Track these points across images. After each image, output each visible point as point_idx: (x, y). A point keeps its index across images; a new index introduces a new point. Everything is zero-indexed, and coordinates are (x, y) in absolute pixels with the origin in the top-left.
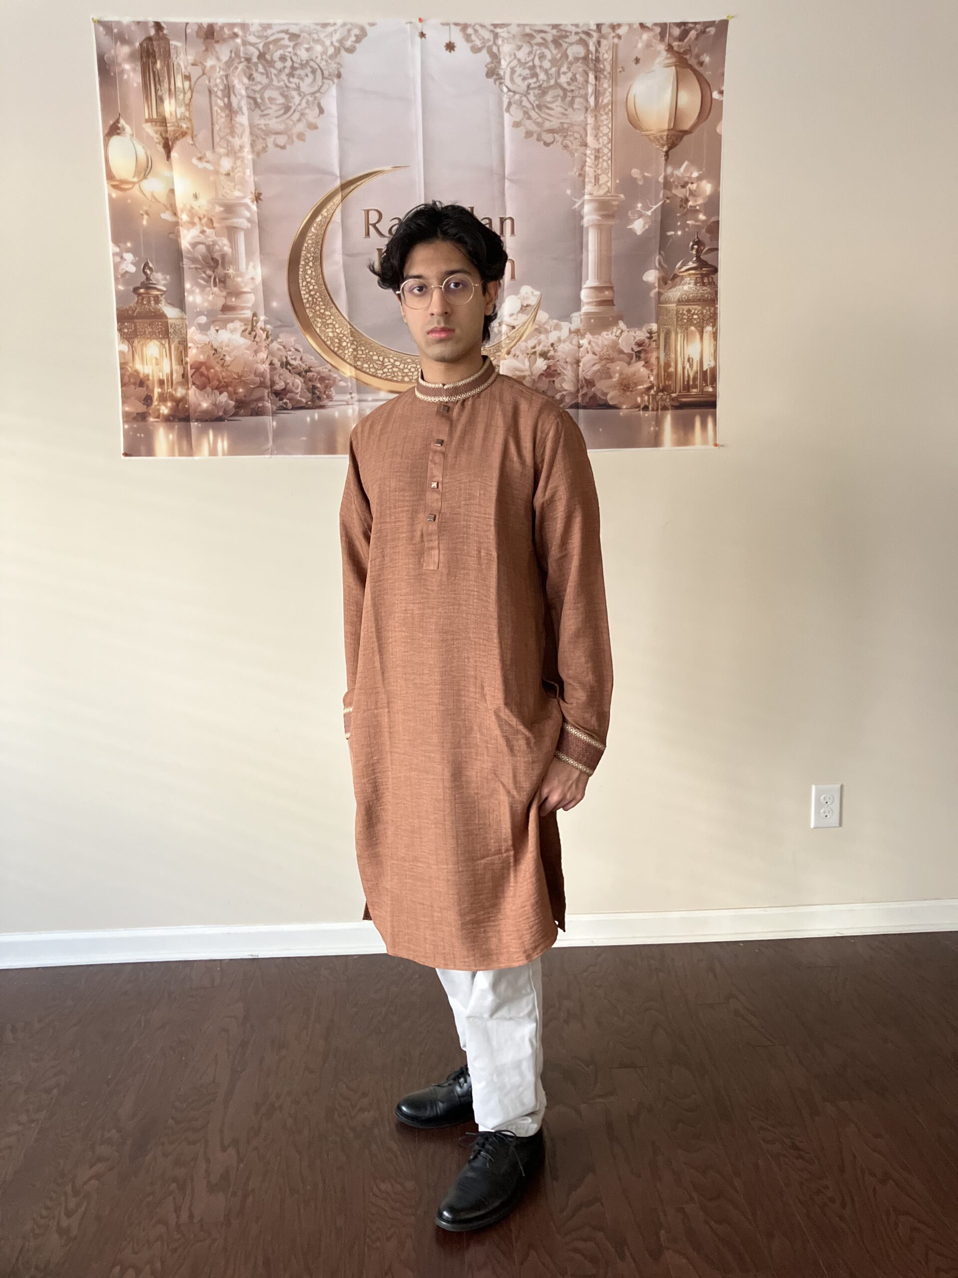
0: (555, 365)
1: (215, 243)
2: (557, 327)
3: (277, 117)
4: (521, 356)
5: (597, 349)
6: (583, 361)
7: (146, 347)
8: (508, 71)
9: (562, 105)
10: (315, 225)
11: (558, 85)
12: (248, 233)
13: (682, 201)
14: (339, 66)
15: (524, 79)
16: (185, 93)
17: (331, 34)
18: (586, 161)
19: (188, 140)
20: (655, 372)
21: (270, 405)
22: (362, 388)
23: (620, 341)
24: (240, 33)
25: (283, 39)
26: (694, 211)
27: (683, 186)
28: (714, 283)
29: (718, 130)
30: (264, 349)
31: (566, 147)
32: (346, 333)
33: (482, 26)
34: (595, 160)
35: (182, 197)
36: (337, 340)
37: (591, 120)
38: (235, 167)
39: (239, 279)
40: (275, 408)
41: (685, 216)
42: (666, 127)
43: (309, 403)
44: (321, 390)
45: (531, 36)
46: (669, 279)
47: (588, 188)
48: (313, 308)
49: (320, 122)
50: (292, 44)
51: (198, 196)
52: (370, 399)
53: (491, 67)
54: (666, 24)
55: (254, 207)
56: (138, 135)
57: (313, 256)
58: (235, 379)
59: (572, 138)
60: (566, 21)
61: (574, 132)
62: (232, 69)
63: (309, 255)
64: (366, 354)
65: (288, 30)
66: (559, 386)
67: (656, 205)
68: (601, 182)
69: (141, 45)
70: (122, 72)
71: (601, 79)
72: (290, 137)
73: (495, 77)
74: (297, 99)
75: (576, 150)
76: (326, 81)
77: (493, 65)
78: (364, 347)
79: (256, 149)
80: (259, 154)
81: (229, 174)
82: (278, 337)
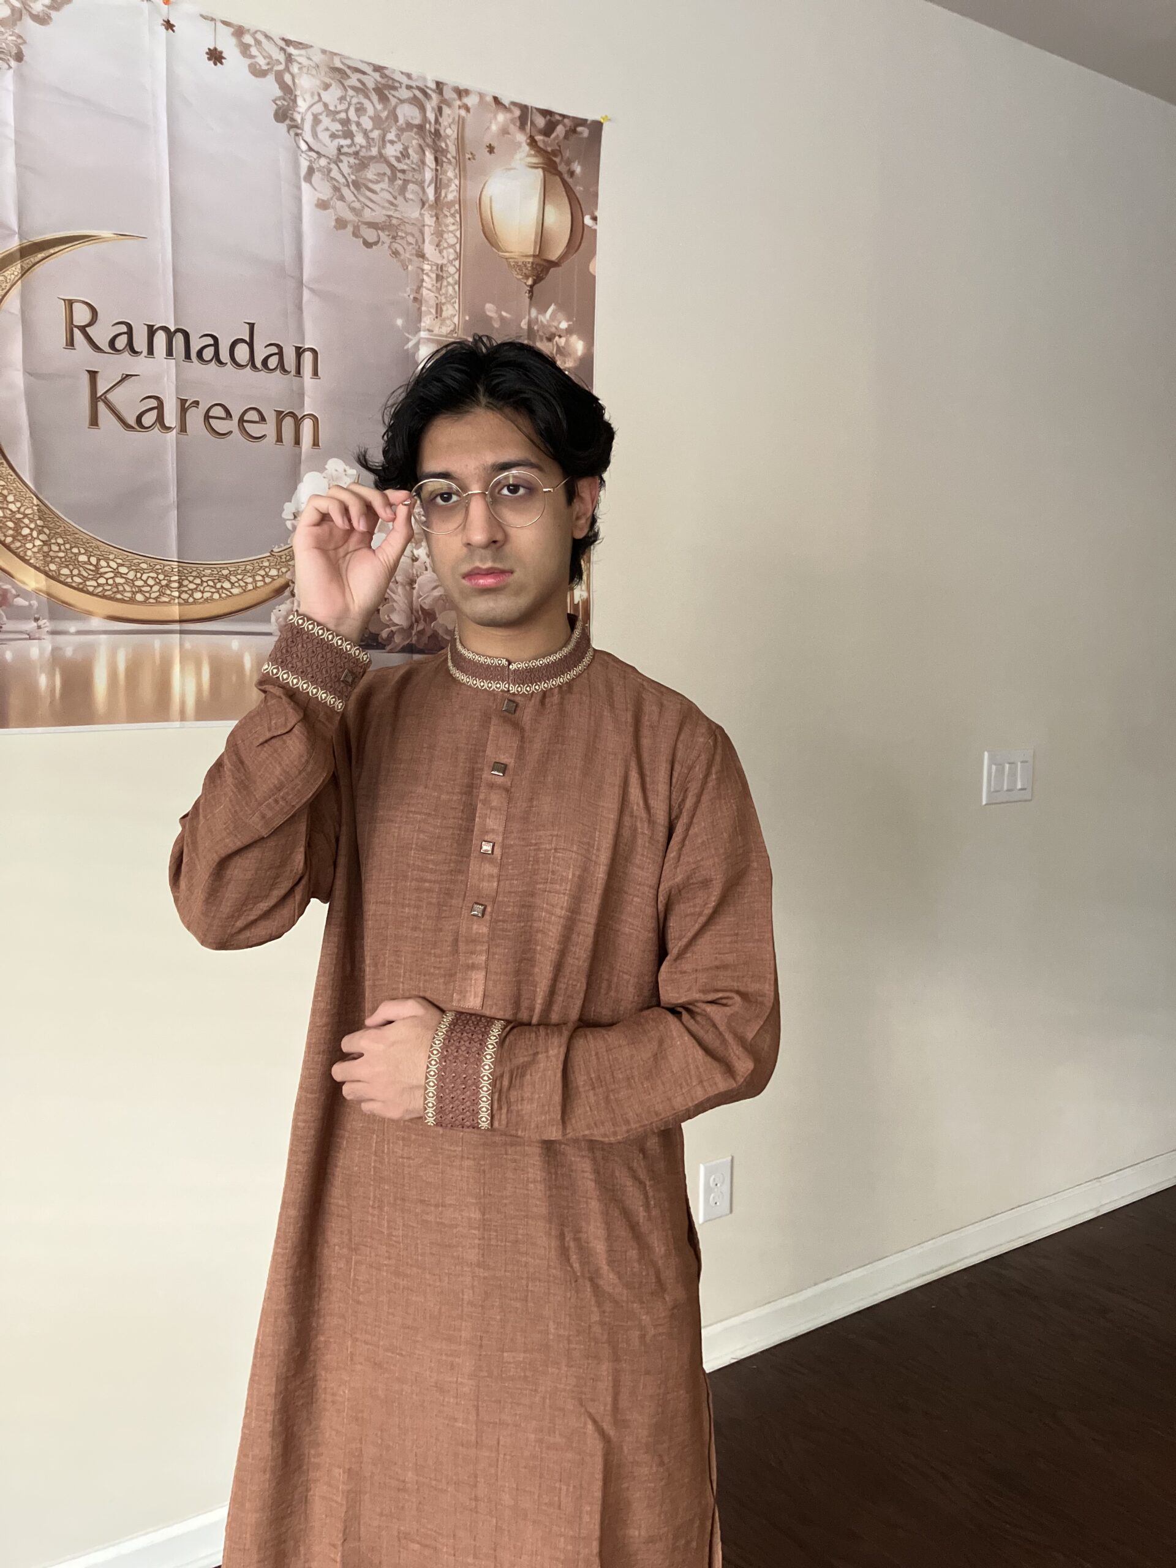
6: (420, 581)
8: (309, 118)
9: (390, 189)
11: (382, 158)
15: (333, 136)
18: (423, 281)
22: (58, 609)
27: (550, 339)
29: (591, 270)
31: (396, 253)
33: (267, 38)
34: (437, 281)
37: (429, 220)
42: (531, 252)
45: (343, 73)
47: (427, 321)
53: (283, 105)
54: (526, 107)
59: (403, 242)
60: (396, 64)
61: (407, 234)
64: (66, 552)
66: (386, 618)
68: (444, 314)
71: (445, 164)
73: (288, 122)
75: (410, 260)
77: (286, 103)
78: (62, 538)
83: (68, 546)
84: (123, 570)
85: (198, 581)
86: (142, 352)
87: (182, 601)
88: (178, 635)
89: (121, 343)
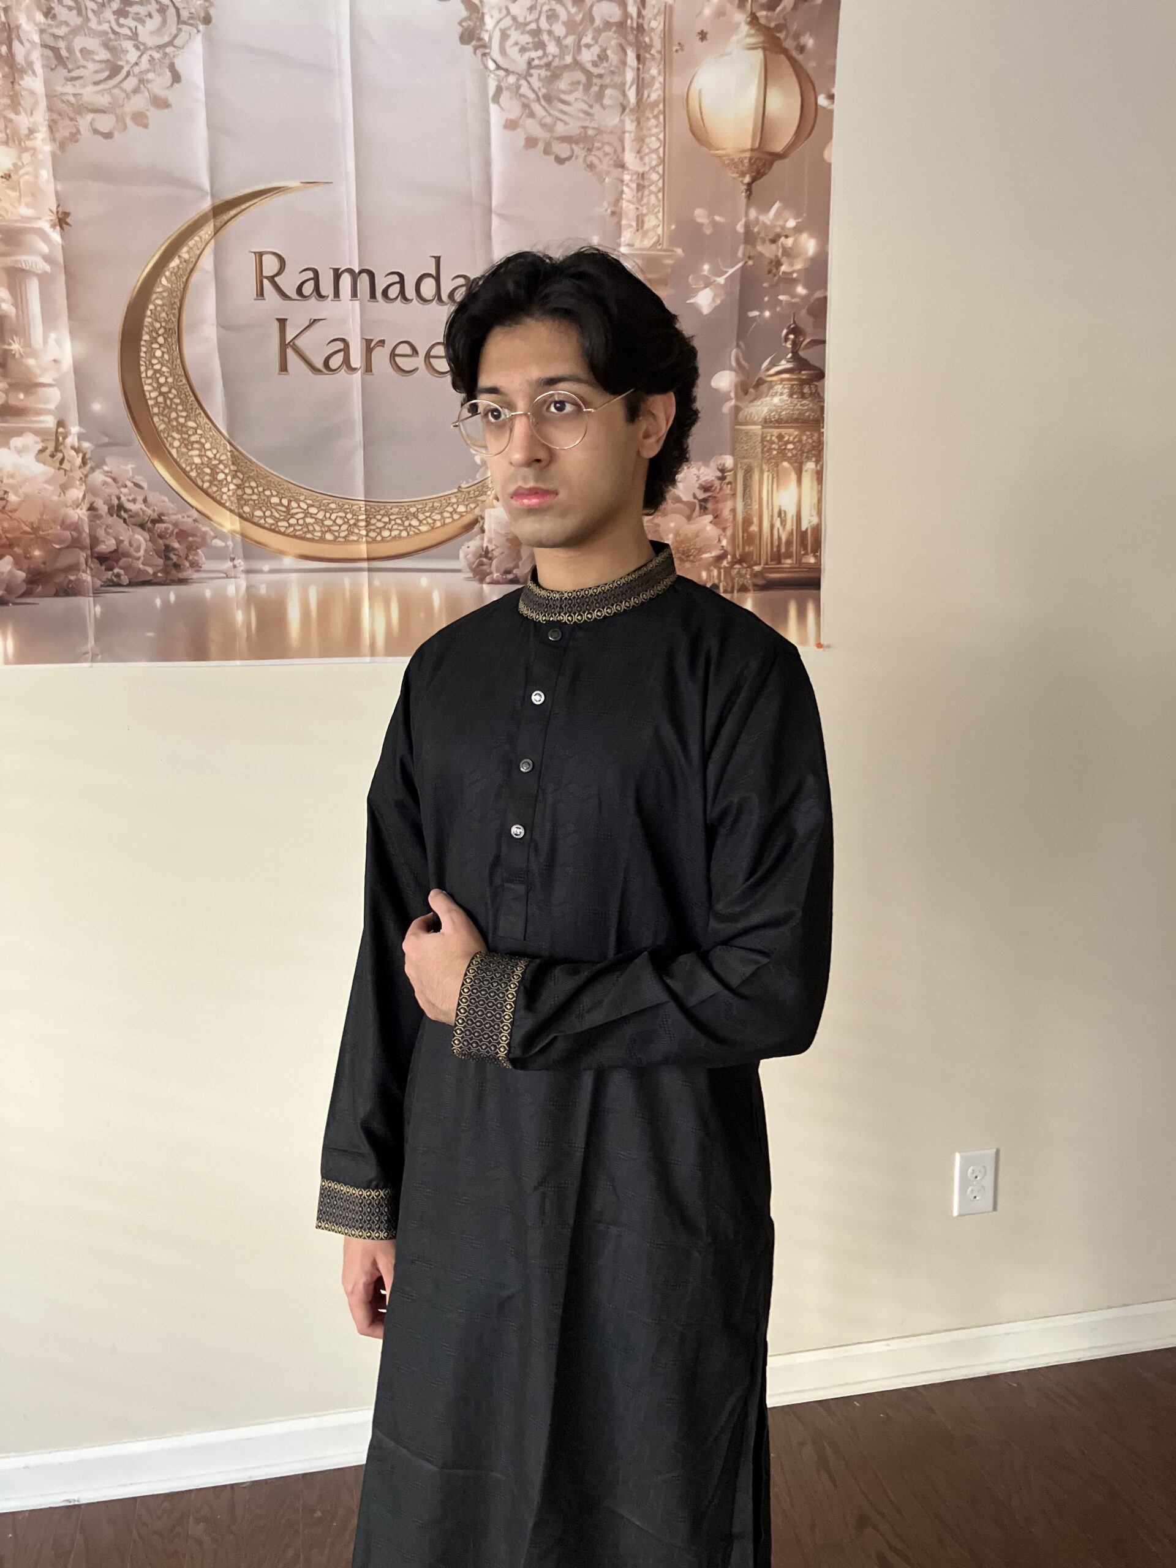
3: (96, 83)
8: (497, 35)
9: (585, 98)
10: (167, 274)
11: (577, 64)
12: (45, 281)
13: (771, 263)
14: (207, 4)
15: (523, 50)
18: (622, 192)
20: (729, 532)
21: (89, 578)
22: (251, 549)
26: (789, 281)
27: (774, 241)
28: (819, 394)
29: (826, 156)
30: (77, 482)
31: (591, 166)
32: (222, 458)
34: (638, 191)
36: (208, 470)
37: (630, 126)
38: (20, 164)
39: (31, 362)
40: (98, 583)
41: (775, 289)
42: (749, 146)
43: (159, 575)
44: (181, 553)
46: (751, 386)
47: (626, 235)
48: (165, 415)
49: (171, 96)
52: (266, 568)
53: (469, 25)
55: (56, 236)
57: (165, 328)
58: (26, 533)
59: (600, 154)
61: (604, 144)
63: (158, 325)
64: (259, 494)
67: (732, 267)
68: (646, 226)
71: (647, 61)
72: (120, 119)
73: (474, 43)
74: (132, 55)
75: (608, 172)
76: (184, 27)
77: (471, 23)
78: (256, 482)
79: (58, 136)
80: (63, 144)
81: (10, 176)
82: (104, 463)
83: (261, 489)
84: (313, 510)
85: (386, 519)
86: (328, 296)
87: (371, 540)
88: (366, 574)
89: (308, 288)
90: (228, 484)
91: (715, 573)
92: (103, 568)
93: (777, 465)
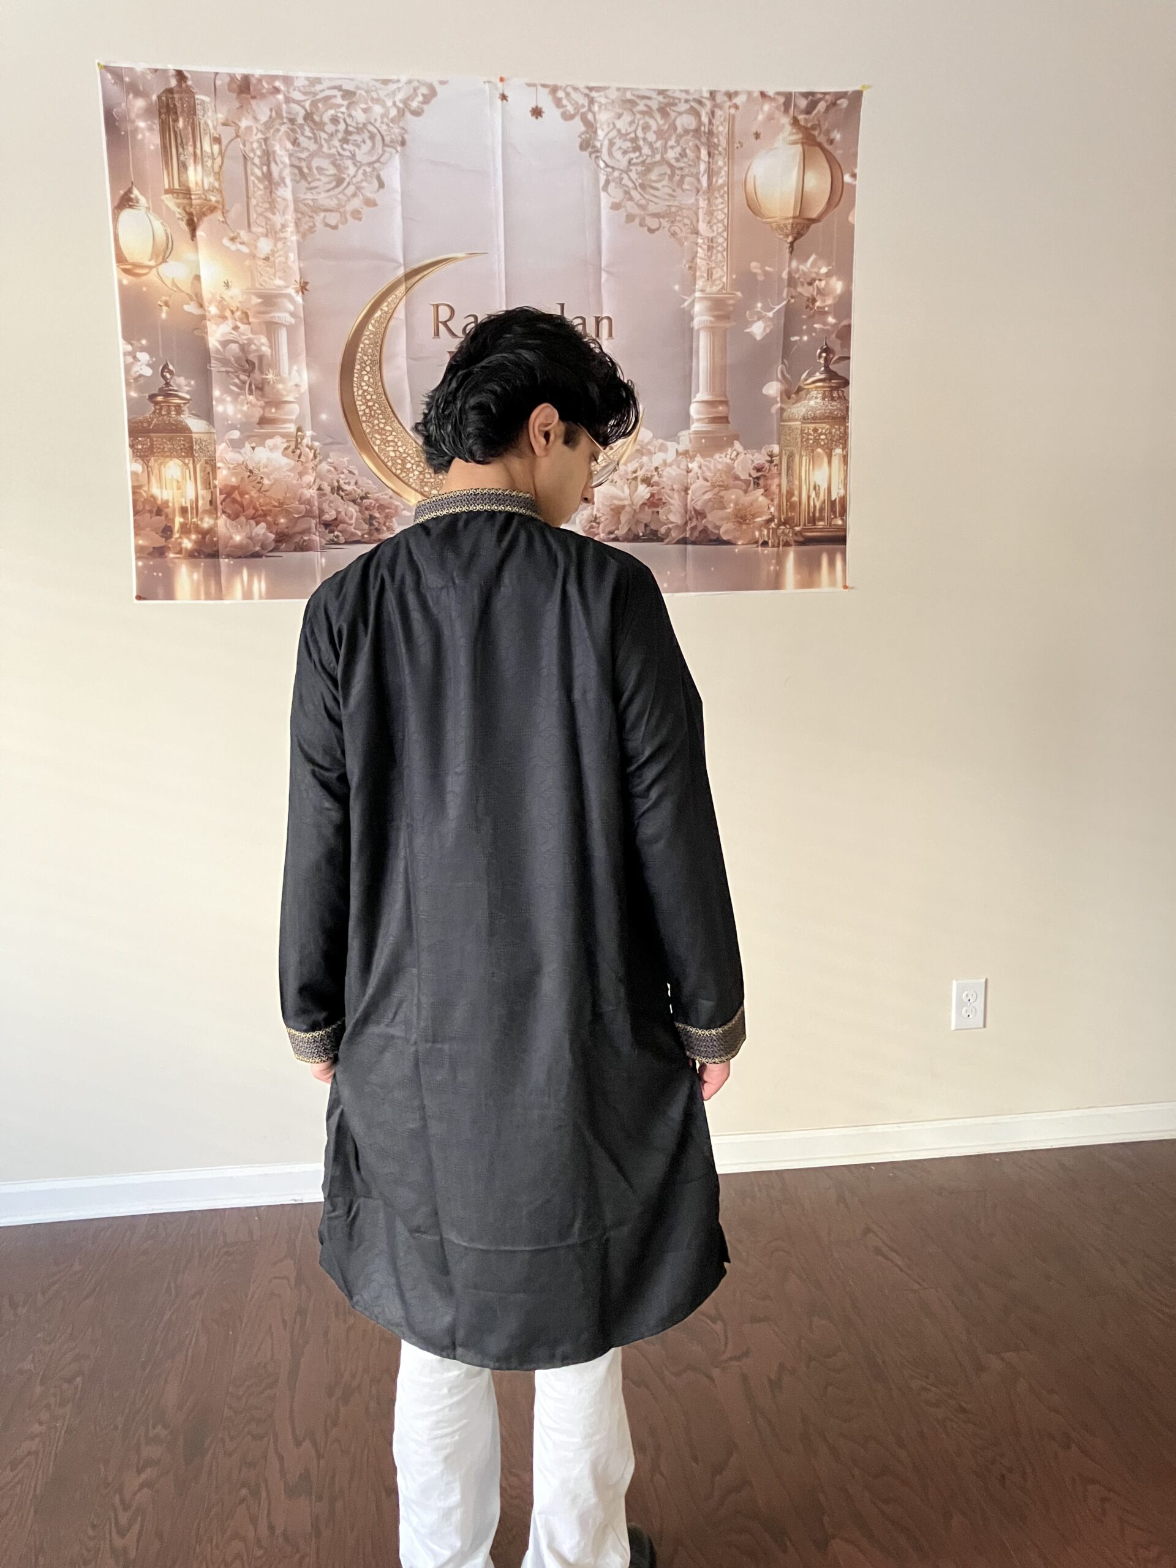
0: (659, 493)
1: (250, 342)
2: (663, 449)
3: (328, 191)
4: (619, 481)
5: (709, 474)
6: (693, 487)
7: (164, 467)
8: (606, 142)
9: (670, 185)
10: (373, 322)
11: (664, 161)
12: (291, 329)
13: (808, 300)
14: (403, 132)
15: (625, 152)
16: (214, 159)
17: (394, 93)
18: (697, 252)
19: (218, 216)
20: (776, 502)
21: (318, 538)
23: (735, 465)
24: (282, 88)
25: (335, 96)
26: (822, 313)
27: (810, 284)
28: (845, 397)
29: (850, 219)
30: (311, 471)
31: (674, 234)
32: (410, 452)
33: (576, 89)
34: (708, 251)
35: (209, 286)
36: (399, 461)
37: (703, 204)
38: (276, 249)
39: (280, 386)
40: (324, 542)
41: (811, 319)
42: (791, 215)
43: (366, 536)
44: (380, 521)
45: (633, 103)
46: (793, 392)
47: (700, 284)
48: (370, 422)
49: (378, 198)
50: (345, 103)
51: (230, 284)
53: (586, 137)
54: (790, 94)
55: (299, 299)
56: (156, 208)
57: (371, 360)
58: (275, 506)
59: (681, 225)
60: (675, 87)
61: (684, 217)
62: (272, 131)
63: (366, 358)
65: (341, 86)
66: (665, 518)
67: (778, 304)
68: (714, 277)
69: (159, 98)
70: (136, 130)
71: (716, 156)
72: (343, 215)
73: (590, 149)
74: (352, 170)
75: (686, 238)
76: (387, 149)
77: (588, 136)
79: (302, 229)
80: (304, 234)
81: (269, 258)
82: (328, 456)
90: (414, 470)
91: (765, 532)
92: (327, 531)
93: (813, 451)
